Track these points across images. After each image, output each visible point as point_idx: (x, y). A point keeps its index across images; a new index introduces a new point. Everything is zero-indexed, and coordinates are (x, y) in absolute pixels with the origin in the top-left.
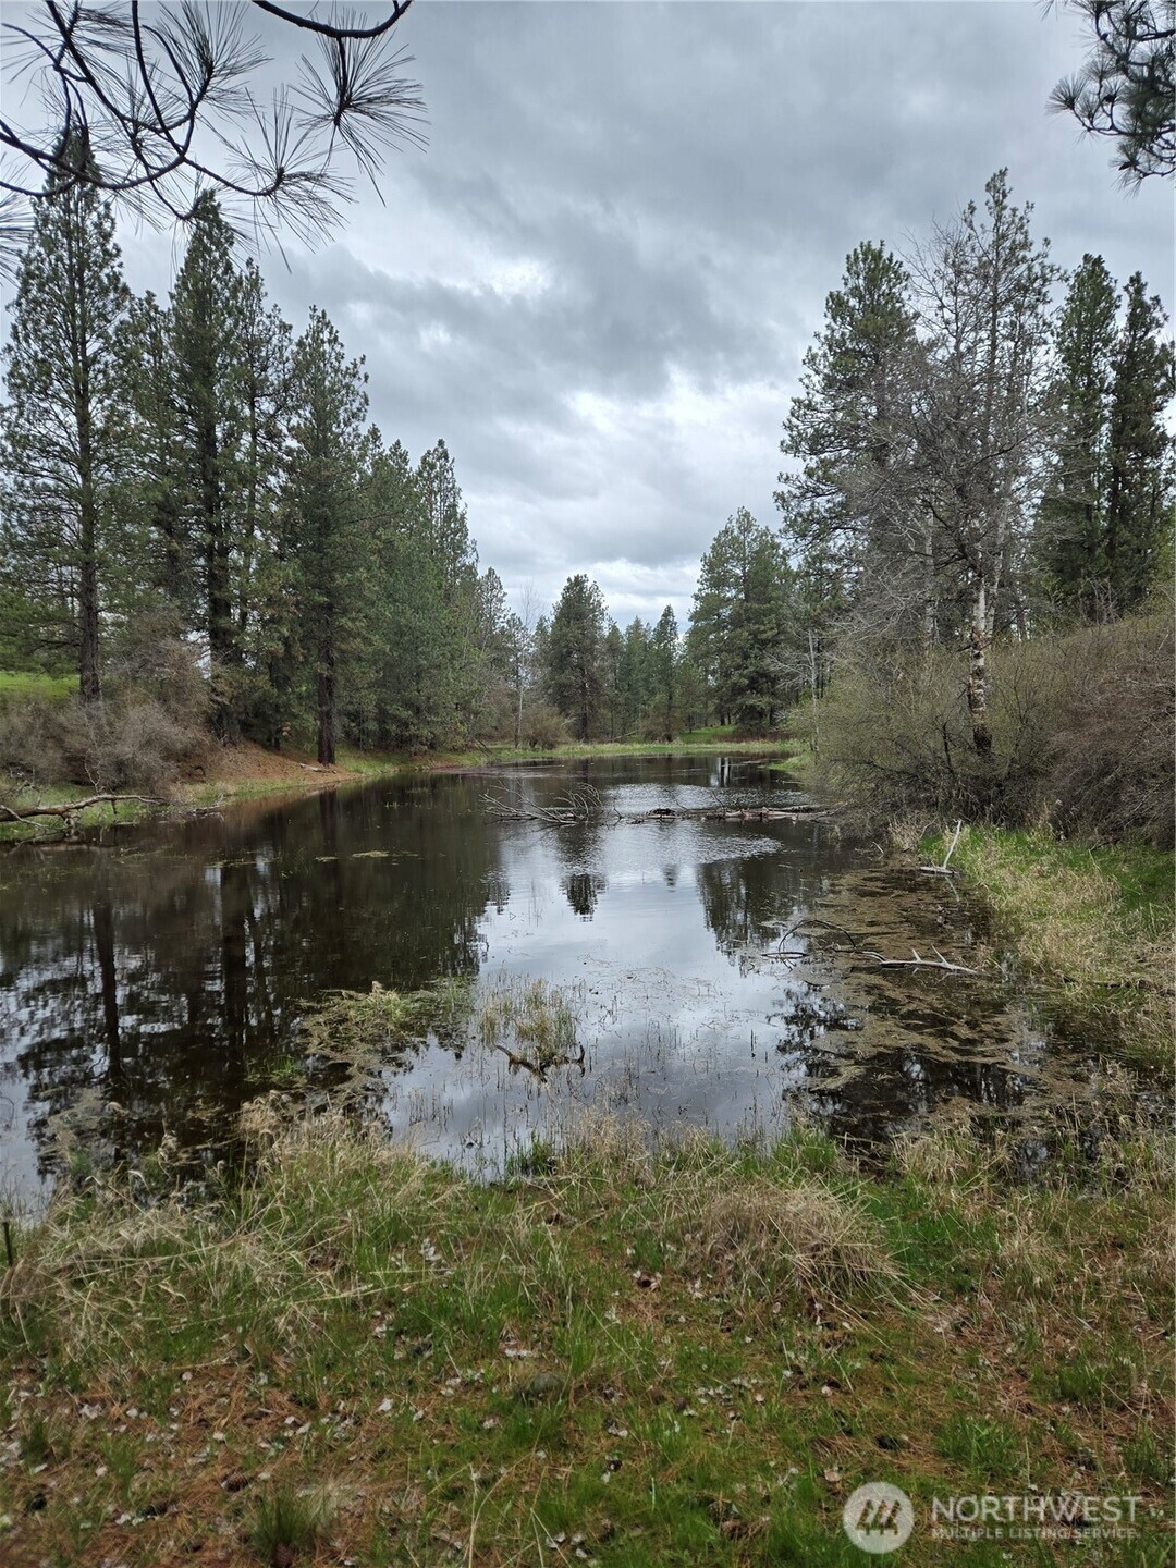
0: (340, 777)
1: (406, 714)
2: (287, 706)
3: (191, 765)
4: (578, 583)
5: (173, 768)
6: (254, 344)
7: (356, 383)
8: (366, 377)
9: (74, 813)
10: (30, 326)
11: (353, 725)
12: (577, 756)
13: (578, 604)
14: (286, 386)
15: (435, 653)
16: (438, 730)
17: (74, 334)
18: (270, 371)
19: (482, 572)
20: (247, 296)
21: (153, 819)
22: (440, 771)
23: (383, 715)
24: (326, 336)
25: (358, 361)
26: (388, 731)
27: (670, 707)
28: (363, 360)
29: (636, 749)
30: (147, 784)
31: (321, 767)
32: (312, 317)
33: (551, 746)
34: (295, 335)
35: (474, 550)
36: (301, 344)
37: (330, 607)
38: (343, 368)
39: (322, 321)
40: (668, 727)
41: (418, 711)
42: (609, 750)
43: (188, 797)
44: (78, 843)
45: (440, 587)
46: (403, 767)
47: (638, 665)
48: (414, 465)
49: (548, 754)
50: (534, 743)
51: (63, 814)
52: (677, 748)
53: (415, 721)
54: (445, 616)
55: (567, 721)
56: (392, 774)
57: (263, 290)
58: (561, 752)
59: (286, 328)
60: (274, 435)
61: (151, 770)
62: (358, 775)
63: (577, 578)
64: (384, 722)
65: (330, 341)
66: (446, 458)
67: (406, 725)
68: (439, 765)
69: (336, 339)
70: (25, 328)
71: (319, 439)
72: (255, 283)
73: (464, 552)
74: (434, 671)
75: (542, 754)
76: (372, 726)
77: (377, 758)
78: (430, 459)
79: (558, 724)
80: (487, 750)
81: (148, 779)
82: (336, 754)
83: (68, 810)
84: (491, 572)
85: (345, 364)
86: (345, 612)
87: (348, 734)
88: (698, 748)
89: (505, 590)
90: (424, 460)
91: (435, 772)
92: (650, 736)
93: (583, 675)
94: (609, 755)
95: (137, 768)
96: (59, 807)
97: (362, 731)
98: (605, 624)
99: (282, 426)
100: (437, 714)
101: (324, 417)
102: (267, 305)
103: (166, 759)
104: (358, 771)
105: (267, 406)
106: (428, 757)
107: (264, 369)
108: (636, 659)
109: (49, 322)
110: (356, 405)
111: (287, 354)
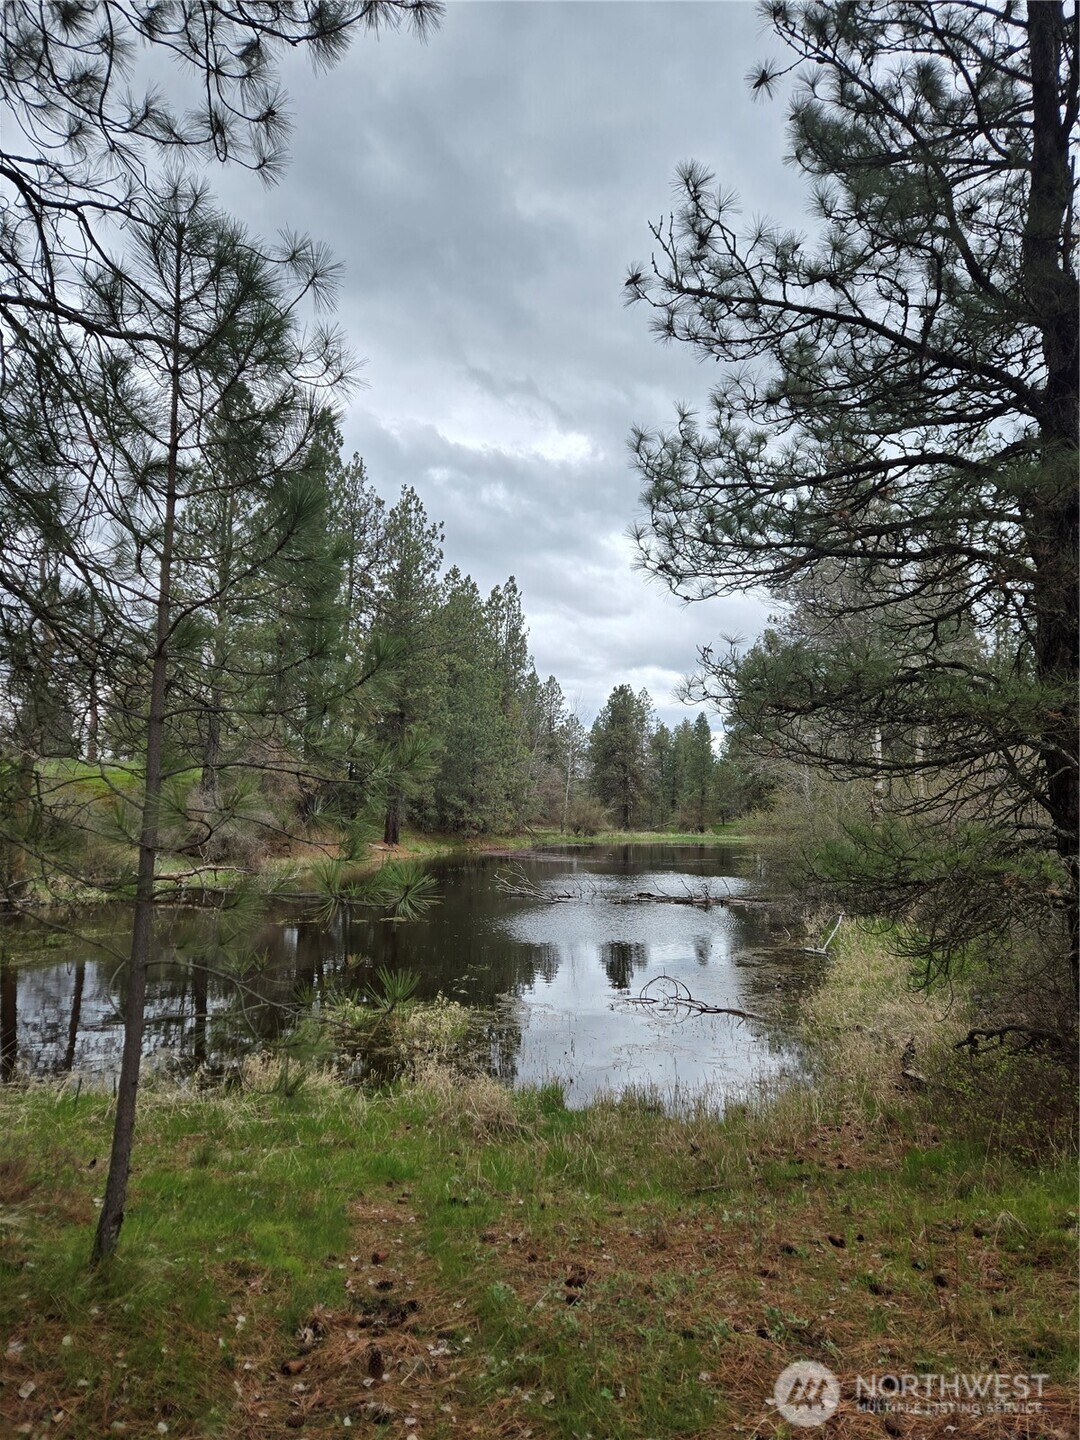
0: (401, 856)
1: (460, 803)
2: (362, 795)
3: (280, 841)
4: (622, 692)
5: (265, 846)
6: (354, 515)
7: (434, 543)
8: (443, 537)
9: (185, 879)
10: (194, 512)
11: (416, 811)
12: (616, 843)
13: (624, 709)
14: (379, 545)
15: (489, 752)
16: (488, 817)
17: (224, 518)
18: (368, 534)
19: (543, 679)
20: (353, 479)
21: (243, 887)
22: (488, 853)
23: (441, 803)
24: (412, 506)
25: (438, 525)
26: (446, 817)
27: (702, 802)
28: (441, 525)
29: (672, 838)
30: (244, 857)
31: (386, 846)
32: (403, 493)
33: (593, 833)
34: (387, 508)
35: (532, 664)
36: (392, 513)
37: (402, 715)
38: (425, 530)
39: (411, 496)
40: (700, 819)
41: (472, 801)
42: (645, 838)
43: (274, 869)
44: (184, 903)
45: (496, 697)
46: (457, 848)
47: (682, 761)
48: (484, 596)
49: (589, 839)
50: (577, 829)
51: (177, 880)
52: (709, 838)
53: (469, 809)
54: (500, 721)
55: (608, 811)
56: (445, 854)
57: (365, 476)
58: (600, 839)
59: (380, 503)
60: (367, 583)
61: (248, 846)
62: (416, 854)
63: (621, 687)
64: (443, 809)
65: (416, 510)
66: (515, 591)
67: (461, 812)
68: (488, 847)
69: (421, 508)
70: (190, 513)
71: (404, 583)
72: (359, 471)
73: (523, 666)
74: (488, 768)
75: (584, 840)
76: (432, 812)
77: (434, 840)
78: (500, 592)
79: (600, 813)
80: (534, 834)
81: (245, 853)
82: (400, 836)
83: (181, 876)
84: (552, 679)
85: (427, 527)
86: (413, 720)
87: (411, 818)
88: (727, 839)
89: (563, 694)
90: (493, 593)
91: (483, 854)
92: (684, 827)
93: (625, 771)
94: (646, 842)
95: (237, 845)
96: (175, 874)
97: (425, 817)
98: (653, 724)
99: (373, 575)
100: (488, 804)
101: (406, 567)
102: (366, 486)
103: (260, 838)
104: (417, 851)
105: (362, 561)
106: (478, 840)
107: (363, 532)
108: (681, 756)
109: (207, 510)
110: (434, 558)
111: (380, 522)
